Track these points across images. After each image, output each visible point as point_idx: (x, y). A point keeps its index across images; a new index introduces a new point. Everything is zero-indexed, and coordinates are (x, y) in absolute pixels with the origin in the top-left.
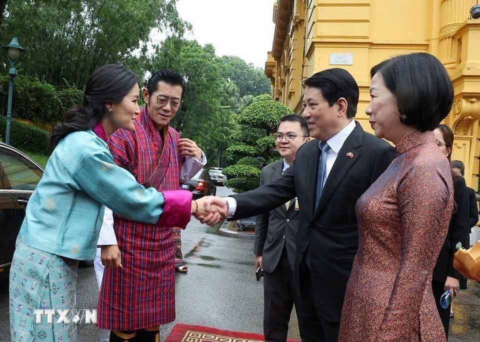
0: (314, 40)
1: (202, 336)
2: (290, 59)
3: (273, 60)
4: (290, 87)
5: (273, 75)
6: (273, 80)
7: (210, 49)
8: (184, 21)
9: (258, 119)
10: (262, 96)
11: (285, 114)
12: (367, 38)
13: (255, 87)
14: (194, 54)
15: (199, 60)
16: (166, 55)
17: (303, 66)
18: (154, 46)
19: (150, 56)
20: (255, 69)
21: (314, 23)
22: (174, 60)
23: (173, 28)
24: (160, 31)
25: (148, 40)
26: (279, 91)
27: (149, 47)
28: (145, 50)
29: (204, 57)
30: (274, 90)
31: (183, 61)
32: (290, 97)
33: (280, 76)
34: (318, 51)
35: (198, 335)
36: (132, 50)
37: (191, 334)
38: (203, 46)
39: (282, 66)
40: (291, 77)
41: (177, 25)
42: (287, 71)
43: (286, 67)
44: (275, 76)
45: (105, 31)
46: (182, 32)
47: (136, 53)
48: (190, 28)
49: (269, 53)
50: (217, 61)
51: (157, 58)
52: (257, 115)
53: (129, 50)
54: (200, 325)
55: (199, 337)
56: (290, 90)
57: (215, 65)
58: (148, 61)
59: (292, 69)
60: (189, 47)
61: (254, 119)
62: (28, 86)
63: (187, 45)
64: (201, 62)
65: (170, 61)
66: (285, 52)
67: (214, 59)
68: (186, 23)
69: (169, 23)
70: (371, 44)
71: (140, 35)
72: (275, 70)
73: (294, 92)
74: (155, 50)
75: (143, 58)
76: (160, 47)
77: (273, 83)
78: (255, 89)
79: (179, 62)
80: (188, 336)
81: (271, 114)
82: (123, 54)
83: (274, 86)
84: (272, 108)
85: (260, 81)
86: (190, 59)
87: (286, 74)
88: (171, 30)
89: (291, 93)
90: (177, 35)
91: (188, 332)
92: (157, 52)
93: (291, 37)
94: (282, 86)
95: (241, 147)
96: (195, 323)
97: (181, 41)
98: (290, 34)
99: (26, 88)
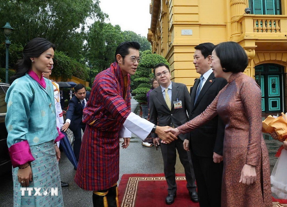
0: (173, 23)
1: (137, 179)
2: (160, 32)
3: (151, 33)
4: (162, 46)
5: (152, 40)
6: (152, 43)
7: (118, 27)
8: (104, 13)
9: (149, 64)
10: (146, 51)
11: (162, 61)
12: (198, 22)
13: (142, 47)
14: (110, 30)
15: (113, 33)
16: (95, 31)
17: (169, 36)
18: (88, 27)
19: (86, 32)
20: (141, 37)
21: (172, 15)
22: (99, 34)
23: (98, 17)
24: (91, 19)
25: (84, 23)
26: (156, 48)
27: (86, 27)
28: (83, 29)
29: (115, 32)
30: (152, 48)
31: (105, 34)
32: (162, 51)
33: (155, 40)
34: (175, 28)
35: (135, 179)
36: (76, 29)
37: (132, 178)
38: (114, 26)
39: (156, 36)
40: (162, 42)
41: (100, 15)
42: (159, 38)
43: (158, 36)
44: (153, 41)
45: (60, 18)
46: (103, 19)
47: (78, 30)
48: (107, 16)
49: (149, 29)
50: (122, 34)
51: (90, 33)
52: (148, 62)
53: (74, 29)
54: (135, 173)
55: (136, 180)
56: (162, 48)
57: (121, 36)
58: (85, 34)
59: (162, 38)
60: (106, 27)
61: (147, 64)
62: (16, 50)
63: (105, 26)
64: (114, 35)
65: (98, 34)
66: (158, 29)
67: (120, 32)
68: (105, 14)
69: (96, 14)
70: (200, 25)
71: (80, 21)
72: (153, 38)
73: (164, 49)
74: (89, 29)
75: (82, 33)
76: (91, 27)
77: (152, 44)
78: (142, 48)
79: (103, 35)
80: (130, 180)
81: (155, 61)
82: (71, 31)
83: (152, 46)
84: (155, 58)
85: (144, 44)
86: (108, 33)
87: (158, 40)
88: (97, 18)
89: (162, 49)
90: (101, 21)
91: (130, 178)
92: (90, 30)
93: (161, 21)
94: (157, 46)
95: (141, 79)
96: (132, 173)
97: (103, 23)
98: (160, 20)
99: (15, 51)
